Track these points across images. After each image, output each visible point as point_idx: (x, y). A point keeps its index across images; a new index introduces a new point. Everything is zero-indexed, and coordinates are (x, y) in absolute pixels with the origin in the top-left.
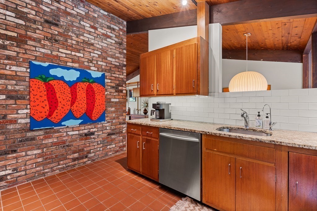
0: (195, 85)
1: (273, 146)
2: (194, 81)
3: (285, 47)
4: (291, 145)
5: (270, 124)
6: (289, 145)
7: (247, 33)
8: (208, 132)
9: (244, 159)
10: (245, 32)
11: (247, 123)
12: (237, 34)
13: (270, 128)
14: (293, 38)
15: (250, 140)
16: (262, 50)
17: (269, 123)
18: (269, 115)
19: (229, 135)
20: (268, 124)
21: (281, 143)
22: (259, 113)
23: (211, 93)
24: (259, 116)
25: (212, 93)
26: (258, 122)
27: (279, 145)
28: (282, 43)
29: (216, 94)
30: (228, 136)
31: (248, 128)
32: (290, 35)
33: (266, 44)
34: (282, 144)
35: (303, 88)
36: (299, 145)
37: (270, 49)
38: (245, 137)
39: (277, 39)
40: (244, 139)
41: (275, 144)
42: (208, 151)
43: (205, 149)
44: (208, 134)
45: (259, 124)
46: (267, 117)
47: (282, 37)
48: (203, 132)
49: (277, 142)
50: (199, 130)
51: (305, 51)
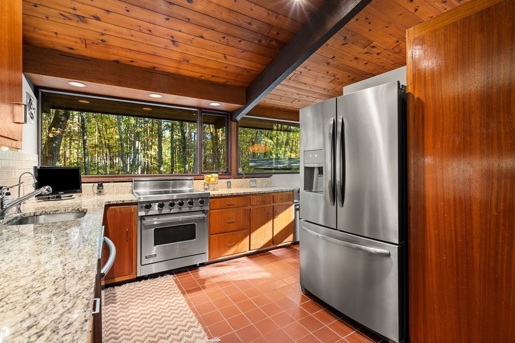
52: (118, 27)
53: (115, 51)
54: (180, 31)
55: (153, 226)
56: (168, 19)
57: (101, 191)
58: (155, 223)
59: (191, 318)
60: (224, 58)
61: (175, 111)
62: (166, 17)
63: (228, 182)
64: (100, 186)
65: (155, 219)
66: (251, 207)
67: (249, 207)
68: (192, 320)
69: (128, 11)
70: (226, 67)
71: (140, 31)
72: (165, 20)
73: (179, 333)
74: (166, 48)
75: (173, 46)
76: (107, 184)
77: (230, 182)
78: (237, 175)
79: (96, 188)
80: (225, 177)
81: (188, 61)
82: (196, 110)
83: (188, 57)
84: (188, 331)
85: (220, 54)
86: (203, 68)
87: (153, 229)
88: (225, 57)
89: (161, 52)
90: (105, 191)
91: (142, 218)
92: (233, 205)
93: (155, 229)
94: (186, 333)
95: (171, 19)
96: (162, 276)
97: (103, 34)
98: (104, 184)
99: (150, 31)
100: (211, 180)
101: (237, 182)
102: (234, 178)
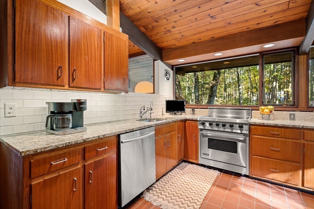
2: (125, 79)
5: (150, 114)
13: (150, 116)
24: (144, 109)
52: (183, 26)
53: (190, 38)
54: (211, 9)
55: (209, 136)
56: (199, 7)
57: (193, 113)
58: (209, 135)
59: (201, 199)
60: (257, 6)
61: (247, 59)
62: (198, 7)
63: (290, 115)
64: (193, 110)
65: (209, 132)
66: (306, 142)
67: (302, 141)
68: (200, 200)
69: (181, 16)
70: (265, 11)
71: (192, 22)
72: (199, 9)
73: (187, 201)
74: (210, 23)
75: (213, 20)
76: (197, 109)
77: (294, 115)
78: (307, 108)
79: (191, 111)
80: (290, 109)
81: (229, 24)
82: (258, 54)
83: (228, 21)
84: (191, 203)
85: (251, 5)
86: (245, 22)
87: (207, 138)
88: (257, 4)
89: (209, 27)
90: (196, 113)
91: (201, 130)
92: (278, 135)
93: (209, 139)
94: (189, 203)
95: (201, 6)
96: (214, 170)
97: (180, 33)
98: (195, 109)
99: (196, 19)
100: (264, 111)
101: (304, 115)
102: (300, 111)
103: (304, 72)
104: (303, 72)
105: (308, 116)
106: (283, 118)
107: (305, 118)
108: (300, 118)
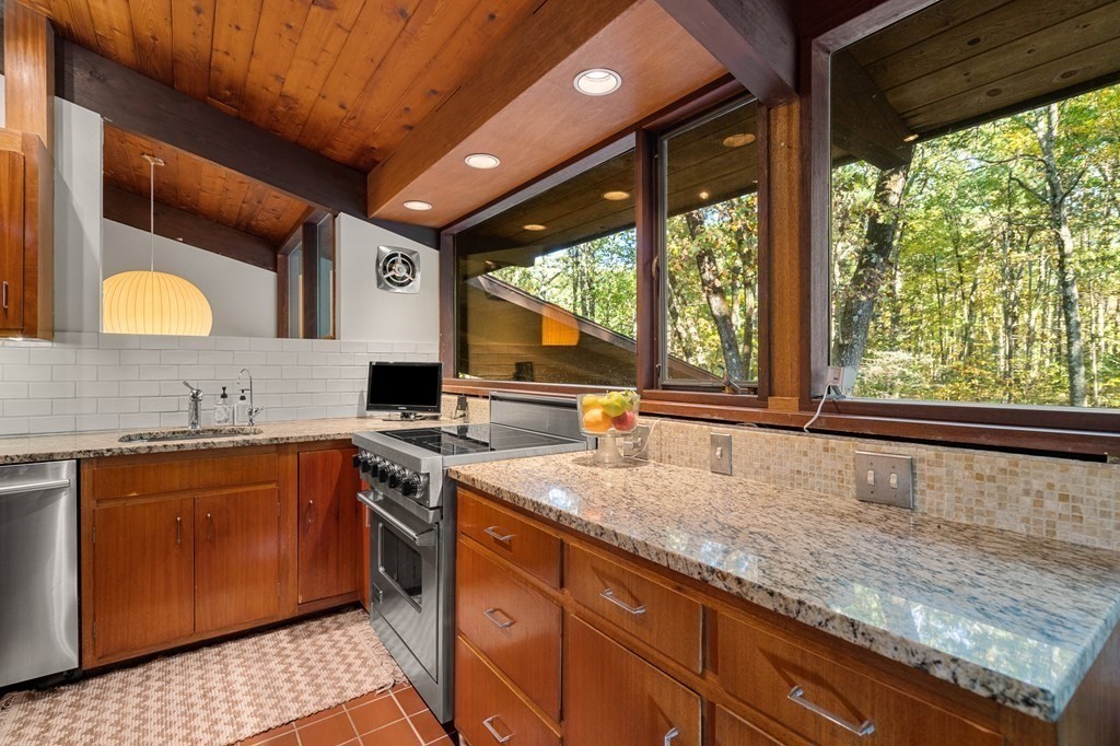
0: (11, 302)
1: (274, 449)
2: (7, 287)
3: (244, 223)
4: (303, 440)
5: (250, 413)
6: (299, 440)
7: (153, 156)
8: (108, 450)
9: (215, 493)
10: (146, 151)
11: (197, 418)
12: (118, 144)
13: (251, 420)
14: (265, 213)
15: (231, 445)
16: (181, 209)
17: (247, 410)
18: (247, 394)
19: (179, 446)
20: (247, 413)
21: (288, 439)
22: (224, 389)
23: (65, 331)
24: (224, 396)
25: (68, 334)
26: (223, 411)
27: (285, 444)
28: (240, 214)
29: (85, 336)
30: (176, 449)
31: (198, 428)
32: (261, 206)
33: (198, 200)
34: (290, 441)
35: (278, 337)
36: (314, 437)
37: (205, 215)
38: (220, 443)
39: (229, 202)
40: (218, 446)
41: (277, 445)
42: (104, 505)
43: (95, 502)
44: (108, 454)
45: (225, 416)
46: (243, 398)
47: (243, 202)
48: (89, 451)
49: (282, 439)
50: (71, 451)
51: (284, 248)
57: (464, 415)
63: (715, 440)
64: (461, 401)
76: (472, 399)
87: (380, 525)
90: (470, 416)
92: (507, 547)
93: (383, 527)
98: (469, 400)
101: (768, 448)
102: (760, 426)
103: (790, 199)
104: (786, 196)
105: (780, 457)
106: (691, 461)
107: (768, 468)
108: (751, 464)
